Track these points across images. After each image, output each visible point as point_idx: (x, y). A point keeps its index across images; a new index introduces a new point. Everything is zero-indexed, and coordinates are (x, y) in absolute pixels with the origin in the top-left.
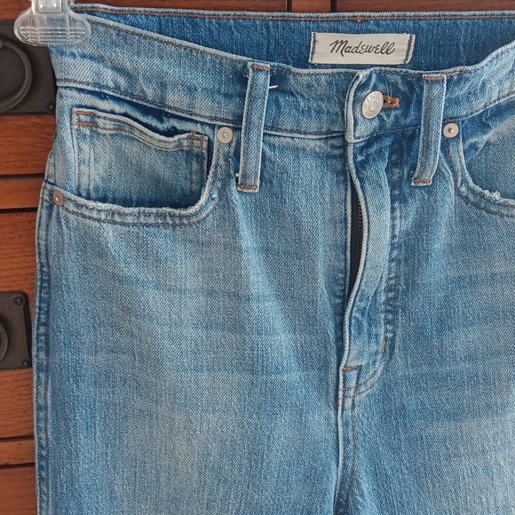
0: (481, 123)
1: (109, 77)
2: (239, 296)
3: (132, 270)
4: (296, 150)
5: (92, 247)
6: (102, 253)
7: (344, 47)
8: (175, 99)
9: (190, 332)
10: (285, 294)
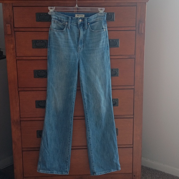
0: (92, 23)
1: (56, 18)
2: (68, 39)
3: (58, 36)
4: (73, 25)
5: (54, 34)
6: (55, 34)
7: (78, 16)
8: (62, 20)
9: (63, 43)
10: (73, 40)
